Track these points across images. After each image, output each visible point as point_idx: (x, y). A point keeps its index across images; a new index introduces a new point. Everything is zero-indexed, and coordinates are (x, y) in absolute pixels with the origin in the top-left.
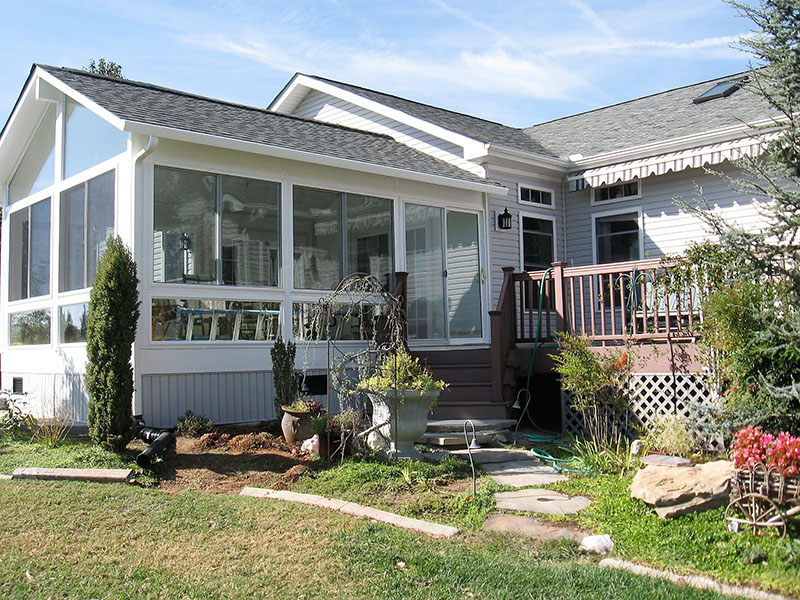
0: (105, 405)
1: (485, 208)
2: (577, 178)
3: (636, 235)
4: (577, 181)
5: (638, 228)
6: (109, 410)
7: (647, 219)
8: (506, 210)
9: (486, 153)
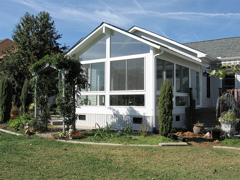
0: (167, 125)
1: (201, 70)
2: (219, 63)
3: (234, 79)
4: (219, 64)
5: (235, 77)
6: (169, 126)
7: (237, 75)
8: (206, 71)
9: (205, 56)
